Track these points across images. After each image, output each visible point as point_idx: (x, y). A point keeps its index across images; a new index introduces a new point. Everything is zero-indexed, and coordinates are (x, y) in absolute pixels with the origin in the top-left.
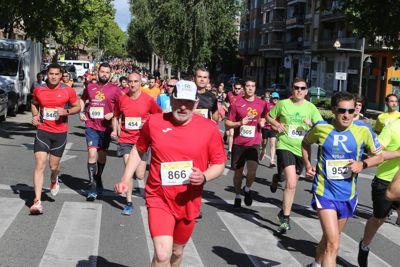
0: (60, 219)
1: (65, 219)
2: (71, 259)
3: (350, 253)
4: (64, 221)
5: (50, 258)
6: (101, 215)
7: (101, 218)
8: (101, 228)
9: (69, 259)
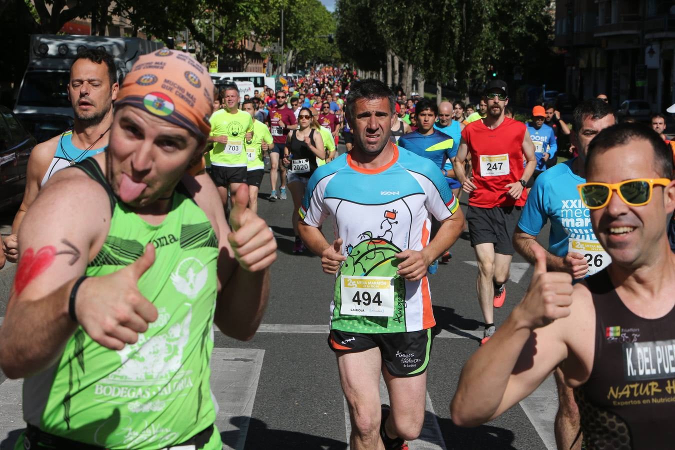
6: (260, 371)
8: (256, 397)
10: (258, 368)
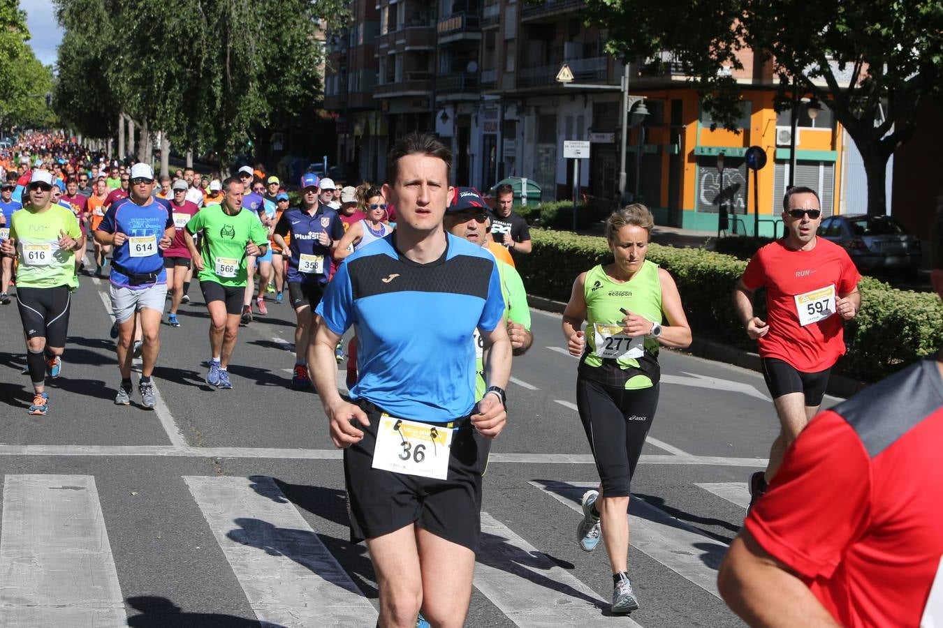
0: (8, 516)
1: (19, 514)
2: (64, 606)
3: (691, 554)
4: (19, 519)
5: (15, 607)
6: (99, 500)
7: (100, 508)
8: (108, 531)
9: (59, 606)
10: (94, 496)
